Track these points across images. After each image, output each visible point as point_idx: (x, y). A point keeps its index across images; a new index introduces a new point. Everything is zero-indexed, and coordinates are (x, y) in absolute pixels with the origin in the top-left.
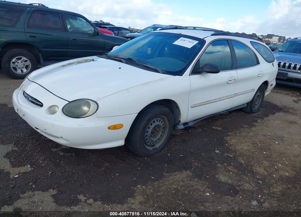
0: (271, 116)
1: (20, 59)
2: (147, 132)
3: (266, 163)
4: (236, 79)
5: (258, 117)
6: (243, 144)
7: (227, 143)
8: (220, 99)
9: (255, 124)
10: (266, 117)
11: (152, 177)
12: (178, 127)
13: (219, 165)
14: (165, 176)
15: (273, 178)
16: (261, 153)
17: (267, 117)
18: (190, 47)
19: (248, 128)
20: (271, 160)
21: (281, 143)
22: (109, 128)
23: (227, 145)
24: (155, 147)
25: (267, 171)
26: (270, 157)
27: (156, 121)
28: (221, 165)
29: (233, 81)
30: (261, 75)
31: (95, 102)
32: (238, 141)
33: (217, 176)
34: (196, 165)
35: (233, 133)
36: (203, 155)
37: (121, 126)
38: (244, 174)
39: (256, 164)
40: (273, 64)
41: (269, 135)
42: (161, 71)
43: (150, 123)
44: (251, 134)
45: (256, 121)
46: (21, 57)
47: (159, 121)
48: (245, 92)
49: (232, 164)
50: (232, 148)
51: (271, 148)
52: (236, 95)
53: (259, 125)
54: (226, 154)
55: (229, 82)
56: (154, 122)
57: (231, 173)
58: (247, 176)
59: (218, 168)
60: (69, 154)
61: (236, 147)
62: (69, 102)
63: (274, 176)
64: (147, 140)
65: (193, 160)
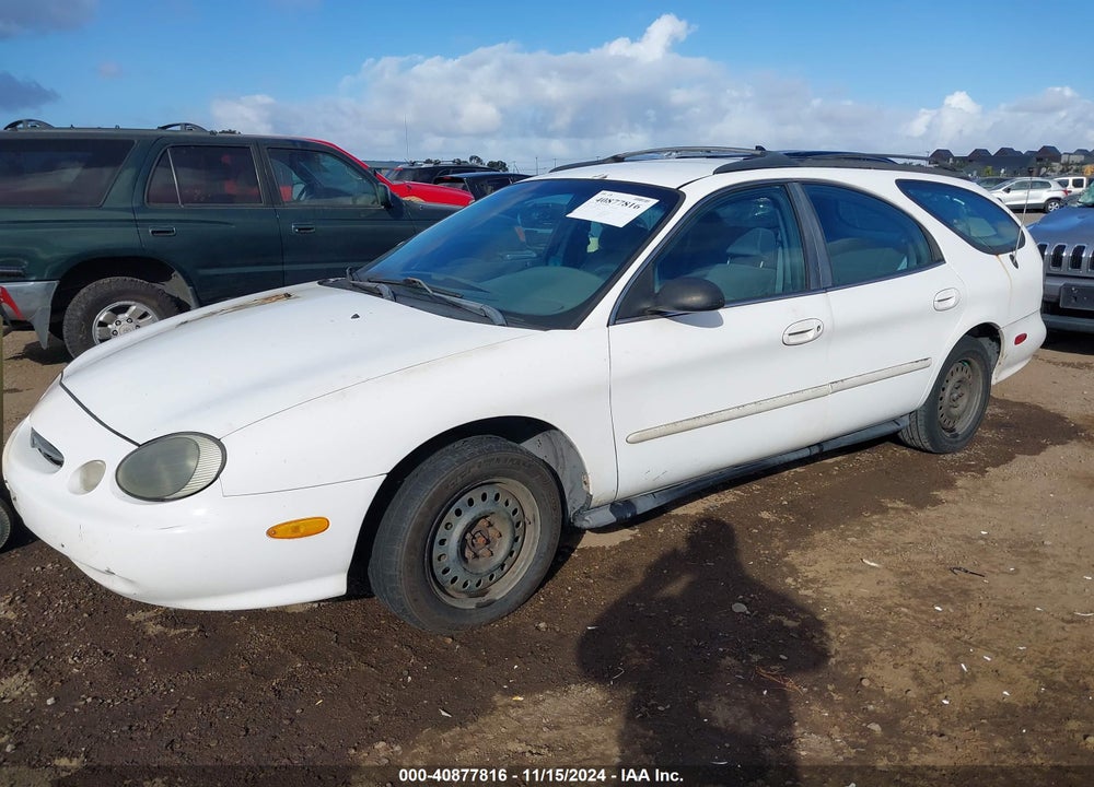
0: (1022, 462)
1: (124, 309)
2: (442, 542)
3: (928, 651)
4: (827, 325)
5: (964, 468)
6: (860, 575)
7: (793, 571)
8: (762, 407)
9: (942, 494)
10: (996, 465)
11: (444, 713)
12: (587, 518)
13: (729, 661)
14: (495, 708)
15: (938, 710)
16: (923, 608)
17: (1001, 467)
18: (621, 224)
19: (906, 511)
20: (958, 638)
21: (1023, 568)
22: (272, 533)
23: (789, 580)
24: (487, 597)
25: (922, 683)
26: (956, 624)
27: (478, 500)
28: (733, 661)
29: (810, 335)
30: (951, 302)
31: (218, 442)
32: (842, 566)
33: (701, 706)
34: (634, 661)
35: (833, 535)
36: (679, 622)
37: (317, 526)
38: (819, 695)
39: (883, 655)
40: (1012, 258)
41: (982, 537)
42: (500, 316)
43: (453, 510)
44: (910, 536)
45: (949, 484)
46: (126, 303)
47: (490, 497)
48: (883, 374)
49: (782, 656)
50: (809, 592)
51: (974, 587)
52: (839, 386)
53: (957, 499)
54: (773, 617)
55: (793, 339)
56: (471, 502)
57: (765, 692)
58: (827, 702)
59: (719, 671)
60: (178, 631)
61: (826, 589)
62: (139, 446)
63: (945, 702)
64: (445, 571)
65: (629, 645)
